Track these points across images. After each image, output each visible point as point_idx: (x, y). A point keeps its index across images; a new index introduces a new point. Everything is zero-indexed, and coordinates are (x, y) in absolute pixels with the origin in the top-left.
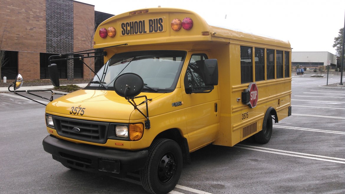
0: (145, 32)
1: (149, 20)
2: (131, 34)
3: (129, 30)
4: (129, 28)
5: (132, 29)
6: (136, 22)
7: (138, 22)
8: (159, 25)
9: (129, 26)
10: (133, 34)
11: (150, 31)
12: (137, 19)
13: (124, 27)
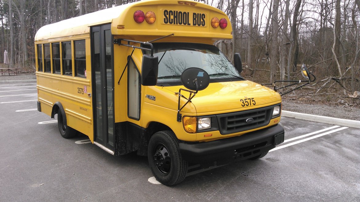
0: (189, 24)
1: (193, 13)
2: (174, 23)
3: (172, 19)
4: (172, 17)
5: (176, 18)
6: (180, 12)
7: (183, 13)
8: (202, 20)
9: (172, 15)
10: (177, 24)
11: (194, 25)
12: (183, 10)
13: (167, 14)
